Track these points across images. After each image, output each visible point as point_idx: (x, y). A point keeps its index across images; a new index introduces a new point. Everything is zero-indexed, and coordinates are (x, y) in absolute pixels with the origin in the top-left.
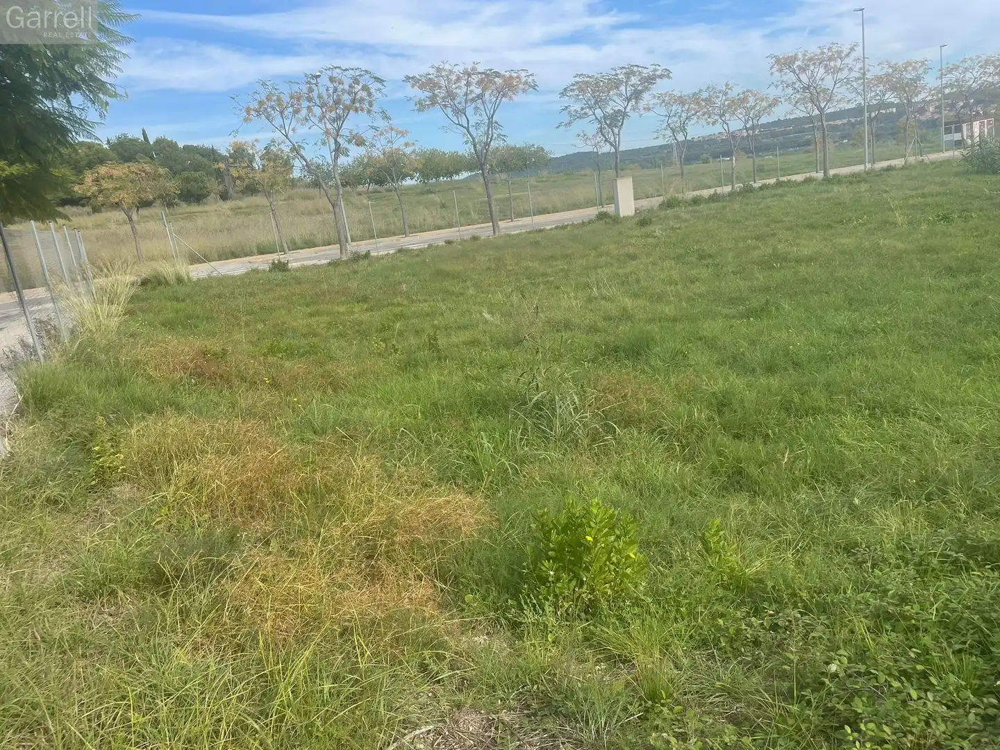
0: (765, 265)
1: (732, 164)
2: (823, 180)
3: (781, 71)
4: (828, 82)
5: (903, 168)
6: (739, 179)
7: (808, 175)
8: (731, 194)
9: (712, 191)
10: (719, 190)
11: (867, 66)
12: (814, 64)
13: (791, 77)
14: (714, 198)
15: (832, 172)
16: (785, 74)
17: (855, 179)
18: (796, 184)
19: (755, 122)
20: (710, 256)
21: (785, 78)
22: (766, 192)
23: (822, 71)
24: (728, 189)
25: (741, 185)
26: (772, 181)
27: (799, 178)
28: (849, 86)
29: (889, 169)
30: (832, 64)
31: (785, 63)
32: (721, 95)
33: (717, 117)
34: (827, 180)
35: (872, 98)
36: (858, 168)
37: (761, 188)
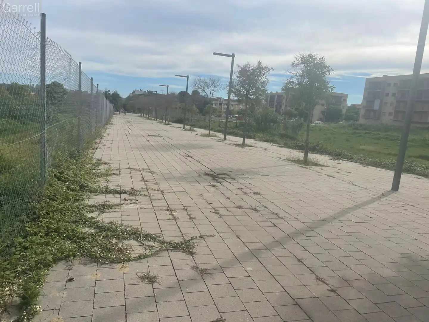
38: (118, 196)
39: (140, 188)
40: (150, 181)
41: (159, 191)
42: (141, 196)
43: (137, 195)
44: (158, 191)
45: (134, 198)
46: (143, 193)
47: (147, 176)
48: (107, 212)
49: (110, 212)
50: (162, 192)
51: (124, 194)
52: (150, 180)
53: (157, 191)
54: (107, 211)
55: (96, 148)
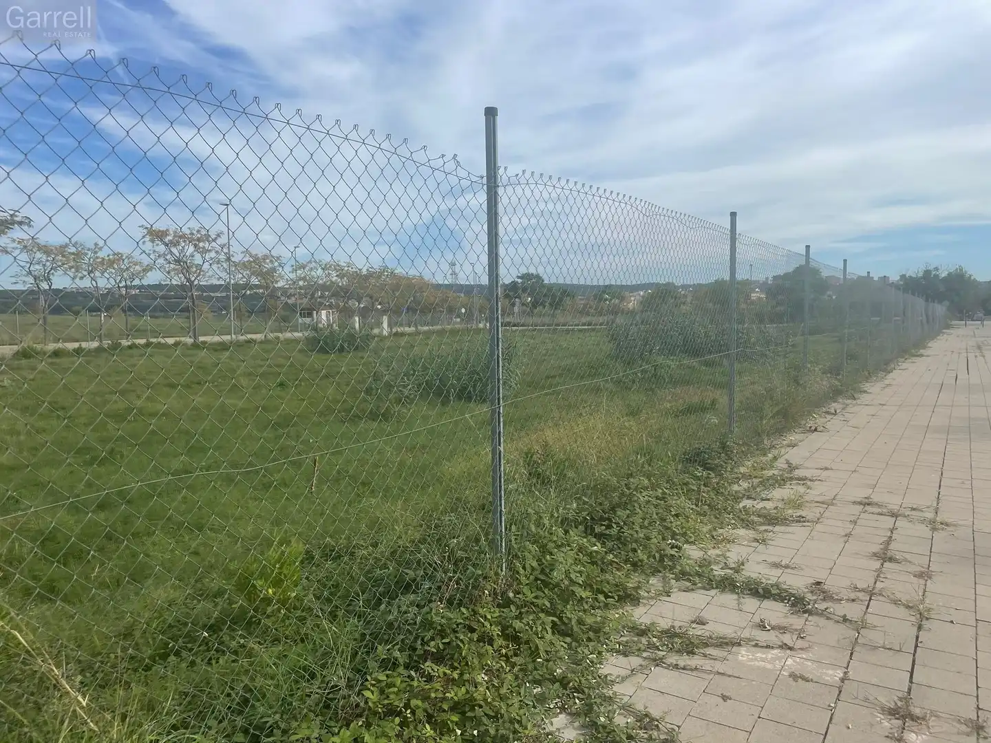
0: (119, 417)
1: (101, 320)
2: (192, 345)
3: (152, 241)
4: (198, 259)
5: (261, 342)
6: (109, 336)
7: (178, 339)
8: (99, 350)
9: (76, 345)
10: (84, 345)
11: (231, 253)
12: (185, 241)
13: (161, 248)
14: (78, 351)
15: (202, 339)
16: (157, 245)
17: (223, 347)
18: (166, 346)
19: (129, 283)
20: (63, 408)
21: (157, 249)
22: (134, 351)
23: (191, 249)
24: (95, 344)
25: (110, 342)
26: (143, 341)
27: (171, 341)
28: (220, 265)
29: (249, 342)
30: (201, 244)
31: (157, 235)
32: (90, 253)
33: (85, 273)
34: (196, 346)
35: (240, 278)
36: (227, 338)
37: (130, 347)
38: (751, 603)
39: (846, 583)
40: (906, 560)
41: (911, 607)
42: (828, 618)
43: (817, 614)
44: (908, 607)
45: (797, 622)
46: (840, 609)
47: (910, 537)
48: (669, 667)
49: (676, 667)
50: (922, 618)
51: (775, 600)
52: (908, 556)
53: (902, 609)
54: (673, 659)
55: (813, 428)
